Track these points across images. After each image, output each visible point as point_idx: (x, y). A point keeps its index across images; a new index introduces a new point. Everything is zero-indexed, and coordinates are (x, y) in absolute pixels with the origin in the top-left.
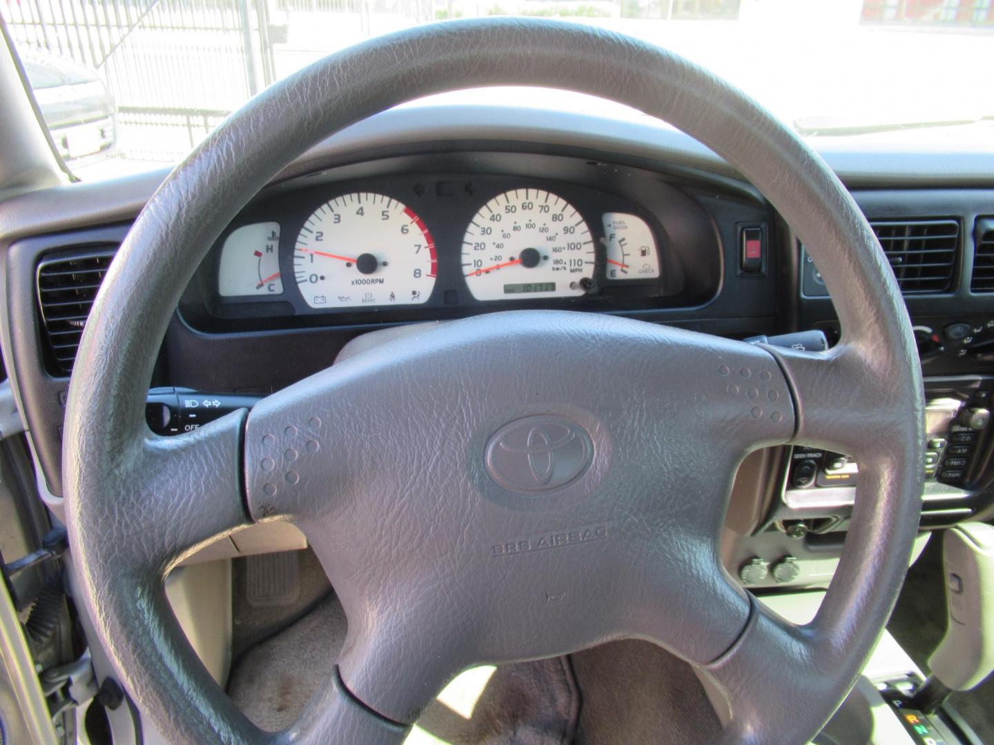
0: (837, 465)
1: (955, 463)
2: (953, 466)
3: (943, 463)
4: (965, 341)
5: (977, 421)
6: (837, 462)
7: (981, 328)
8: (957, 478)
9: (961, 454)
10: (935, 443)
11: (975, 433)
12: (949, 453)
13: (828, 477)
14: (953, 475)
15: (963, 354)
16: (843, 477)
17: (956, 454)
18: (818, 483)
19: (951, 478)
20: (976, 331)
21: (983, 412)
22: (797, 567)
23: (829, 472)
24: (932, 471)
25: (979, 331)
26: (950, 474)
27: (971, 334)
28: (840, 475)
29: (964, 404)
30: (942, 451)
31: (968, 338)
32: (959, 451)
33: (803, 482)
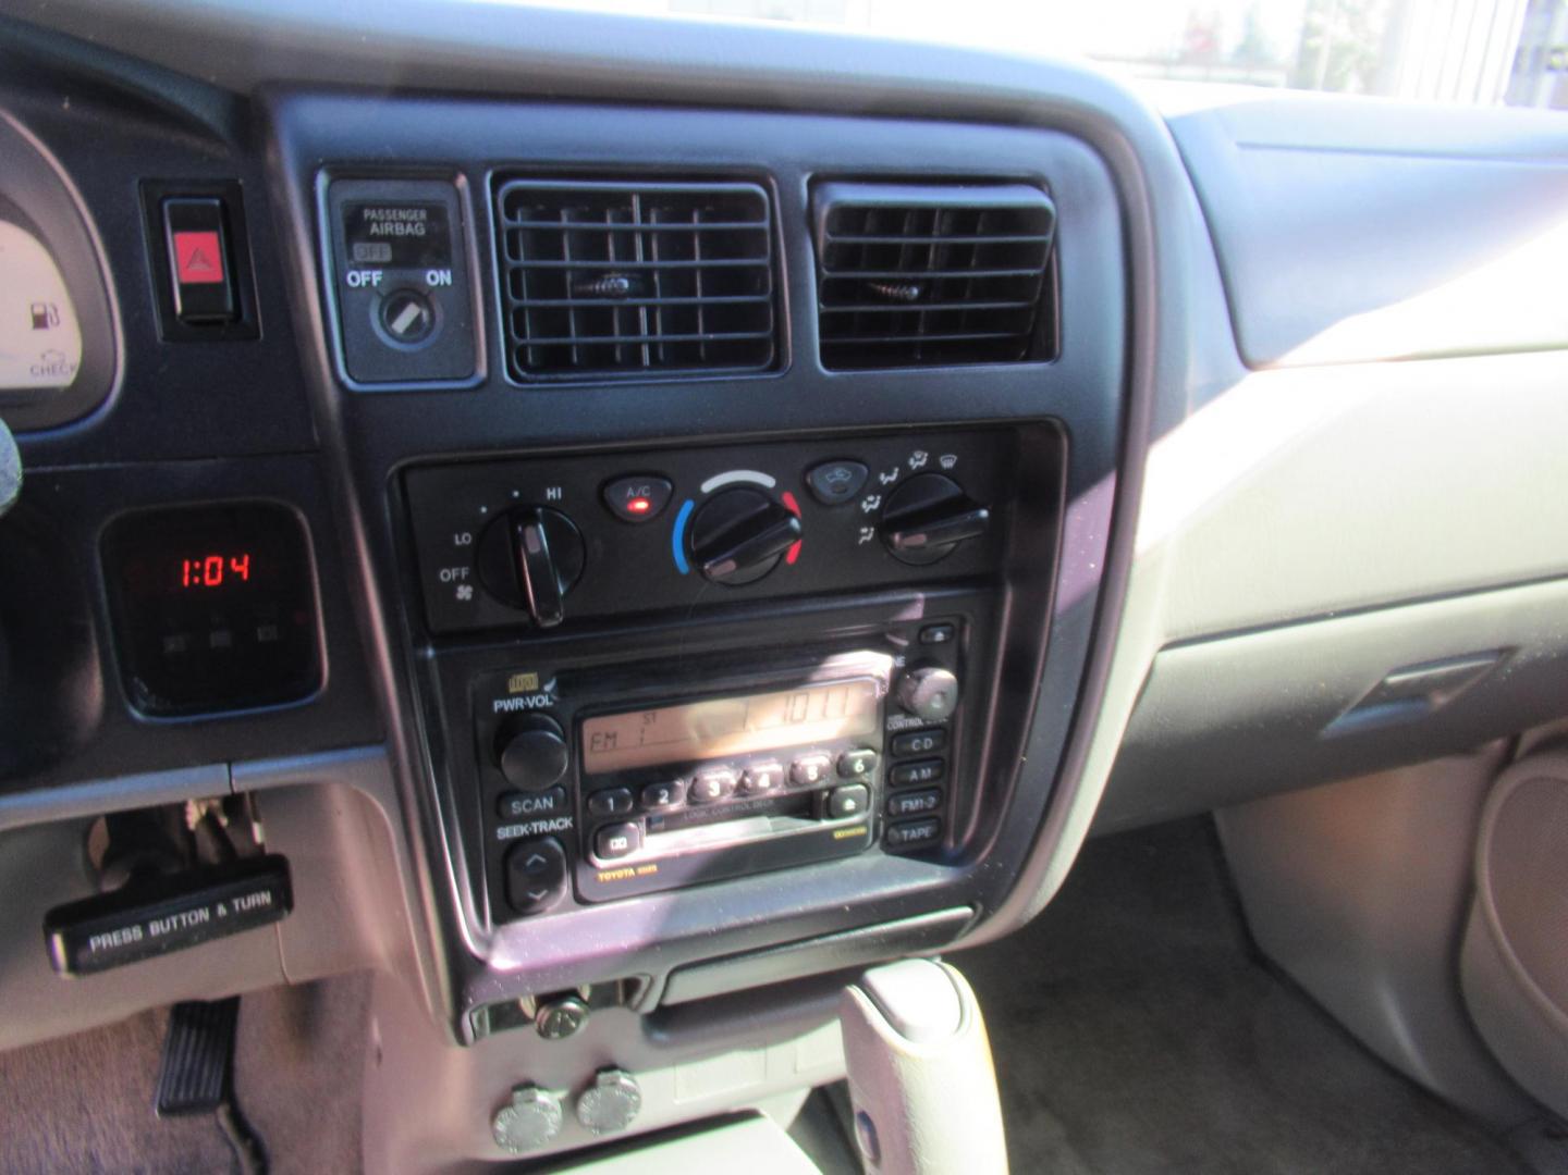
0: (618, 843)
1: (911, 803)
2: (908, 812)
3: (885, 808)
4: (866, 507)
5: (929, 699)
6: (614, 834)
7: (897, 470)
8: (923, 838)
9: (920, 781)
10: (854, 761)
11: (941, 731)
12: (895, 783)
13: (607, 876)
14: (914, 834)
15: (869, 538)
16: (641, 870)
17: (907, 783)
18: (584, 893)
19: (911, 841)
20: (884, 479)
21: (943, 676)
22: (632, 1092)
23: (600, 863)
24: (862, 830)
25: (893, 478)
26: (905, 833)
27: (878, 489)
28: (635, 866)
29: (900, 662)
30: (874, 778)
31: (871, 498)
32: (914, 776)
33: (538, 897)
